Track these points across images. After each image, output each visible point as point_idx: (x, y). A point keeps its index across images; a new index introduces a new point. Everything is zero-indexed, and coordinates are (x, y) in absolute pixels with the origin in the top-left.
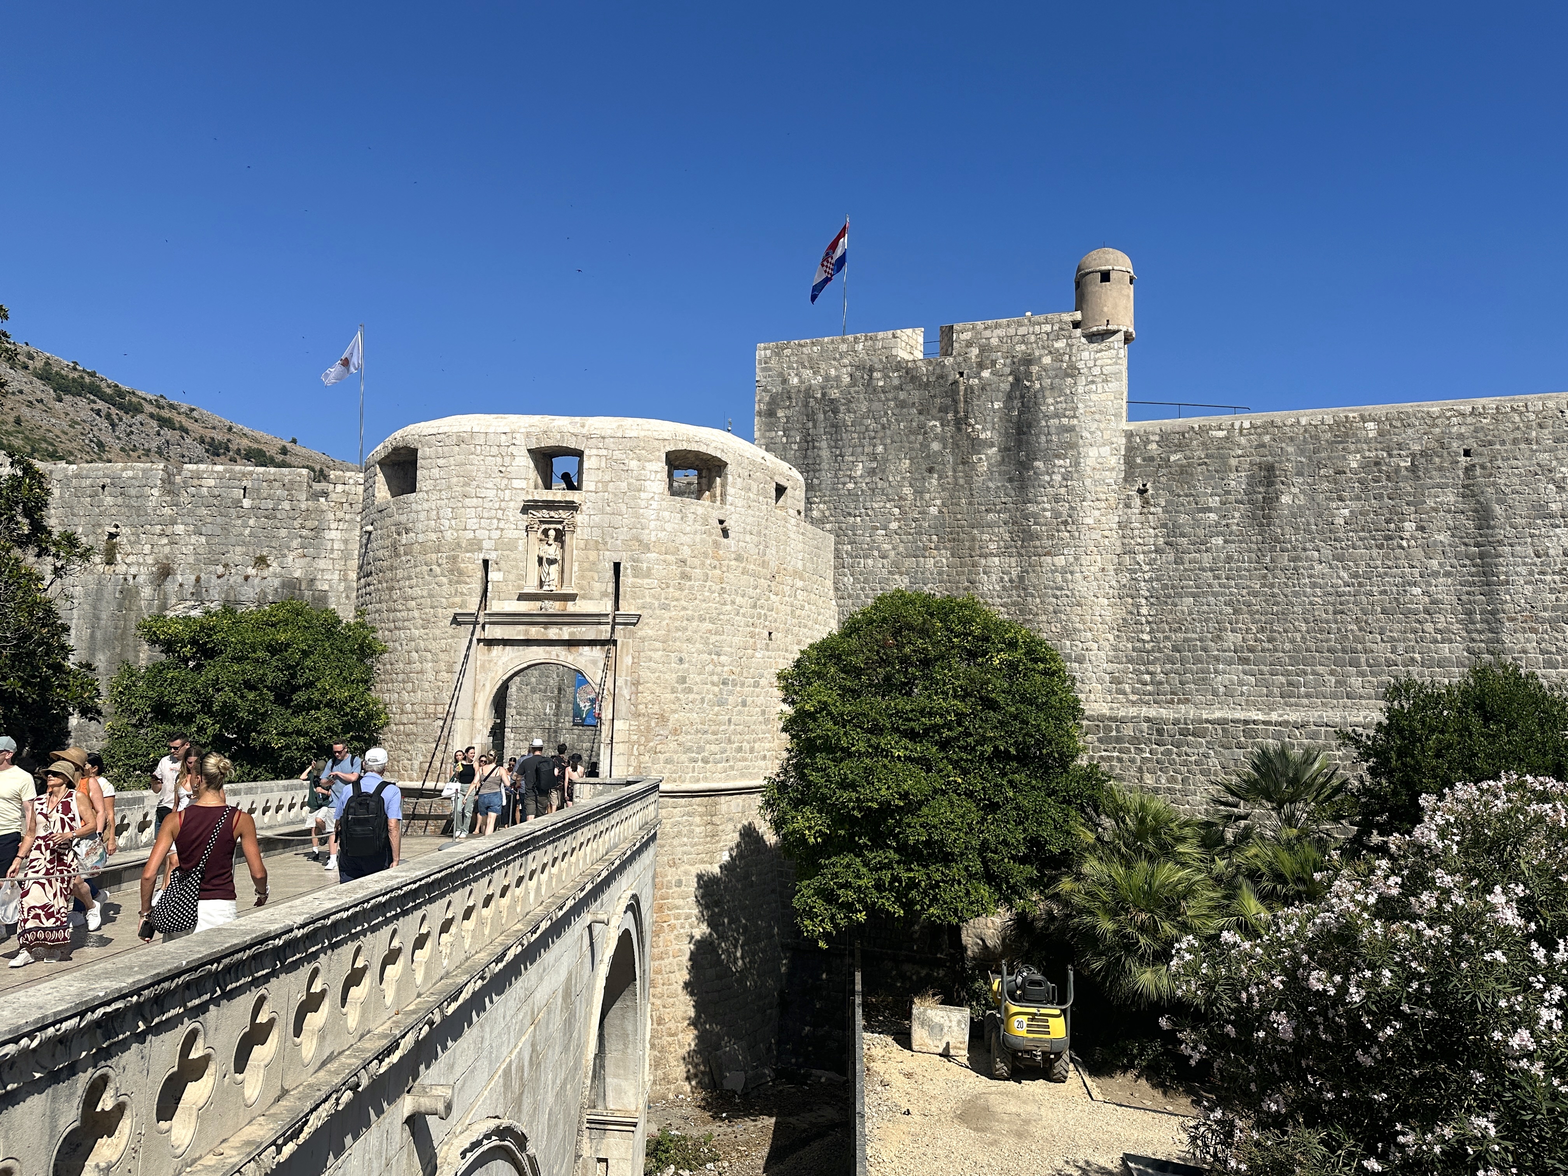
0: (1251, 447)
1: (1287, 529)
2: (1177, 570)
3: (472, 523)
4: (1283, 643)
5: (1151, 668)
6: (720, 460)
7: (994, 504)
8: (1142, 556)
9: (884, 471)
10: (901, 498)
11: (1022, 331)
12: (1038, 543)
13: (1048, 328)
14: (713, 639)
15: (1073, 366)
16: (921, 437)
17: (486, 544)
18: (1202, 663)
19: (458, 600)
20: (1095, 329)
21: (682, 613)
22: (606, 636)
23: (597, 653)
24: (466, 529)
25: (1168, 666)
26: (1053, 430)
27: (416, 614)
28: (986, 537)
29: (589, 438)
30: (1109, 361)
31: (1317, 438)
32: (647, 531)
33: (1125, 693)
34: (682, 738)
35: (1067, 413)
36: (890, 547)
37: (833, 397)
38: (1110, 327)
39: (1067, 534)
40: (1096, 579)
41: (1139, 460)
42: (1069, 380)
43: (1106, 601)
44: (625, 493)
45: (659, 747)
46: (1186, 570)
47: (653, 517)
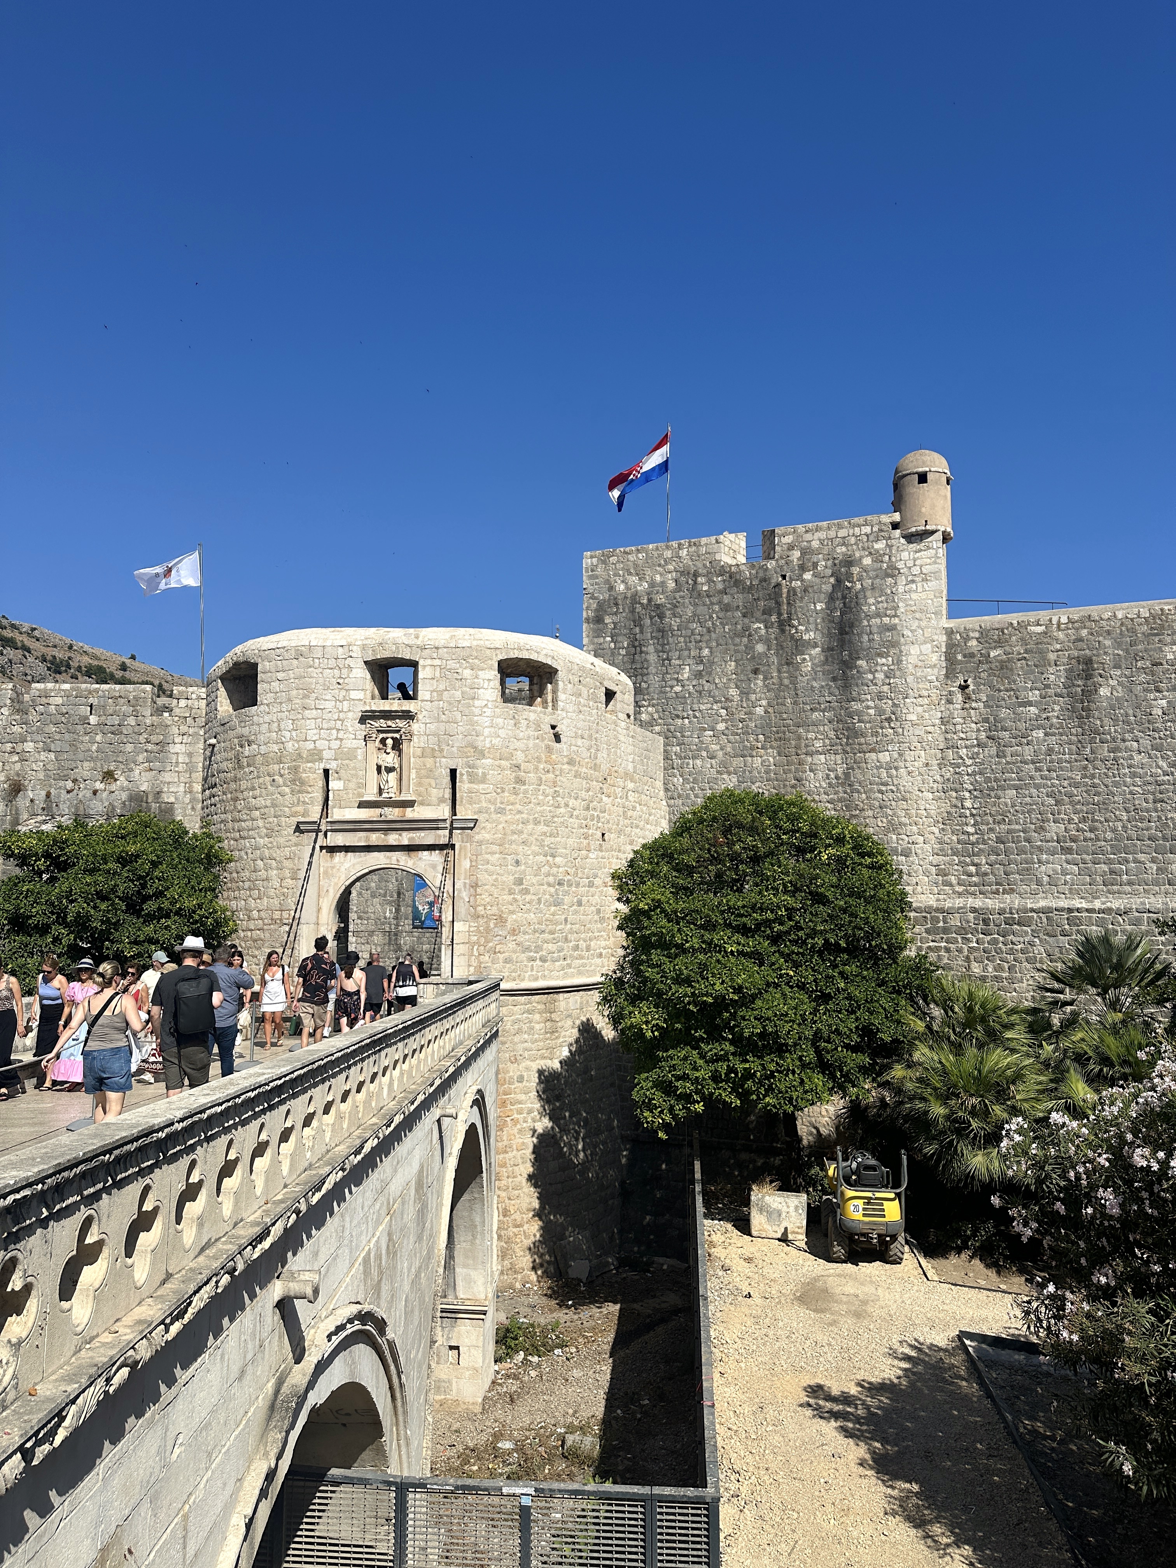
0: (1069, 641)
1: (1106, 721)
2: (999, 763)
3: (312, 734)
4: (1105, 832)
5: (976, 860)
6: (550, 667)
7: (819, 703)
8: (964, 750)
9: (710, 674)
10: (727, 699)
11: (842, 533)
12: (862, 740)
13: (867, 529)
14: (548, 840)
15: (892, 567)
16: (745, 640)
17: (327, 754)
18: (1026, 853)
19: (300, 809)
20: (914, 529)
21: (517, 816)
22: (444, 840)
23: (436, 857)
24: (306, 740)
25: (993, 858)
26: (875, 630)
27: (260, 823)
28: (811, 735)
29: (423, 648)
30: (928, 561)
31: (1133, 631)
32: (482, 738)
33: (951, 885)
34: (520, 938)
35: (888, 612)
36: (718, 747)
37: (659, 602)
38: (928, 527)
39: (891, 731)
40: (920, 774)
41: (959, 657)
42: (890, 580)
43: (930, 796)
44: (459, 701)
45: (498, 947)
46: (1008, 763)
47: (487, 724)
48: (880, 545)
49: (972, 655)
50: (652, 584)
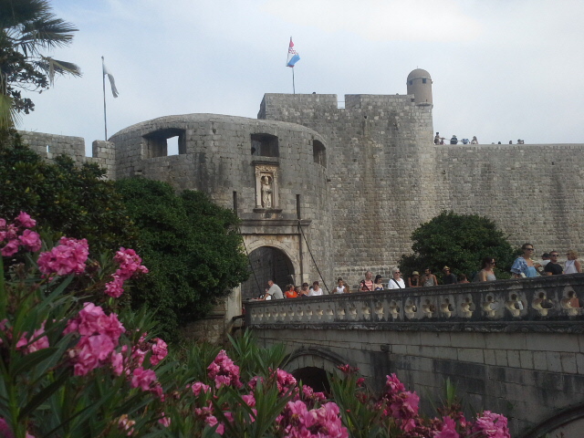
1: (496, 191)
2: (458, 207)
3: (226, 172)
6: (323, 147)
7: (384, 177)
8: (445, 201)
12: (403, 195)
15: (412, 118)
16: (349, 145)
17: (234, 183)
20: (421, 103)
22: (295, 232)
23: (290, 240)
24: (223, 175)
26: (407, 146)
28: (381, 192)
29: (280, 130)
32: (309, 179)
35: (412, 138)
38: (427, 103)
39: (415, 191)
40: (428, 211)
41: (441, 160)
42: (412, 124)
44: (298, 160)
46: (462, 207)
48: (407, 108)
49: (446, 160)
50: (302, 113)
